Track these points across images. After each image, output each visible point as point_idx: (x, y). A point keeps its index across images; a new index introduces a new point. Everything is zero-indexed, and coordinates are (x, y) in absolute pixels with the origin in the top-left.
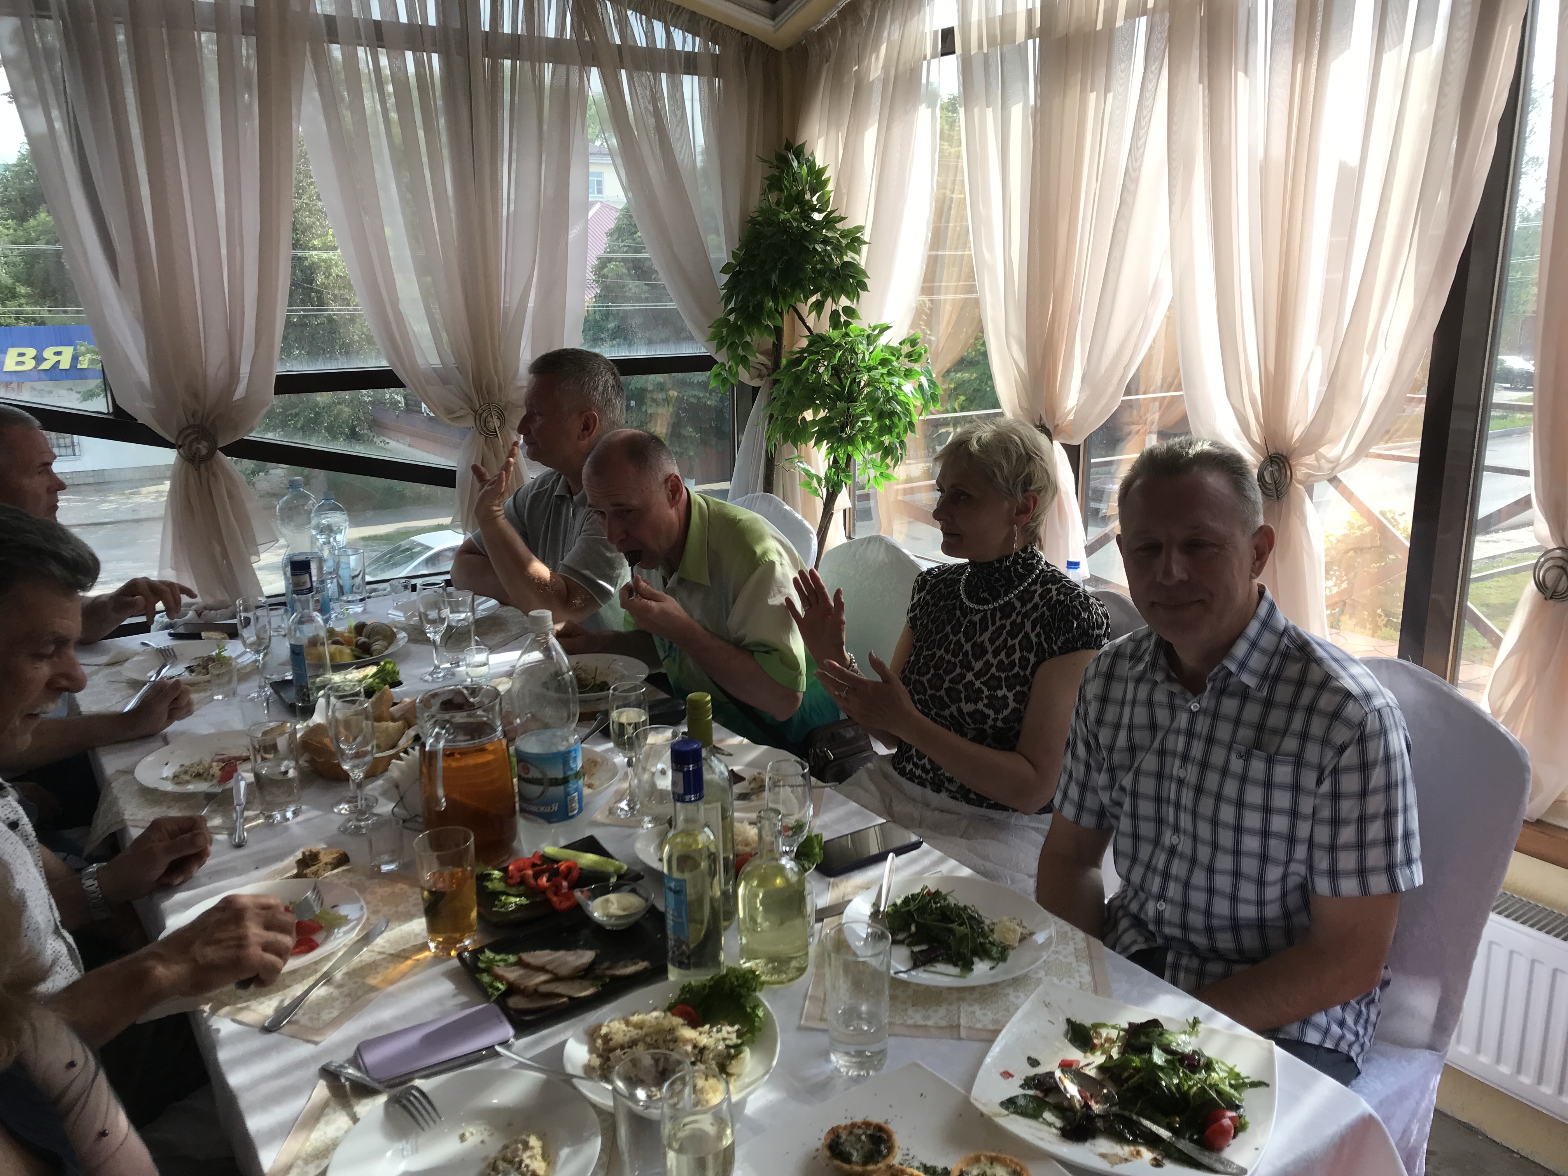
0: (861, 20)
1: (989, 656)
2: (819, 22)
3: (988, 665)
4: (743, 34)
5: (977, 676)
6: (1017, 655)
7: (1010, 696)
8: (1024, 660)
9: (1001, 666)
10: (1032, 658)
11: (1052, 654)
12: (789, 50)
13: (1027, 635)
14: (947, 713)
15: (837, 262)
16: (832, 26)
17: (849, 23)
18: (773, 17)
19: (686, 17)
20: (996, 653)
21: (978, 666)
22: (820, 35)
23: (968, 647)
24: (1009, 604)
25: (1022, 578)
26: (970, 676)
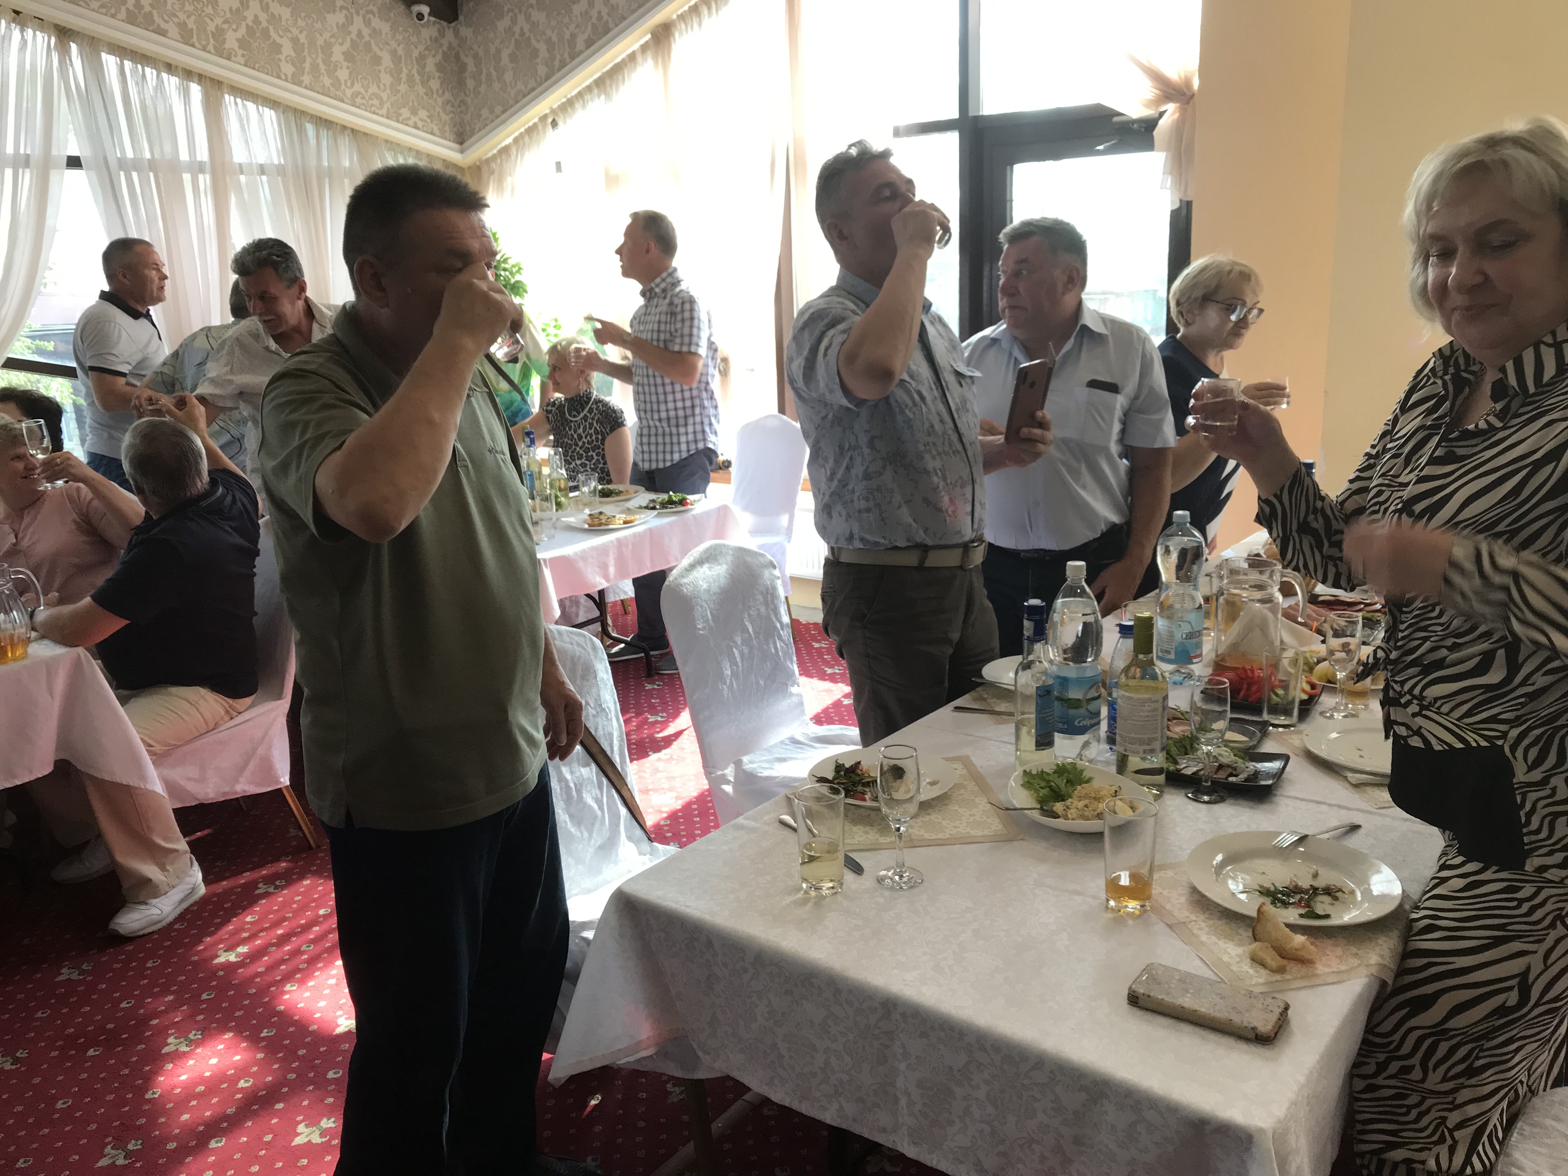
0: (510, 156)
1: (584, 439)
2: (486, 154)
3: (584, 443)
4: (444, 160)
5: (581, 448)
6: (594, 437)
7: (594, 454)
8: (597, 439)
9: (588, 443)
10: (600, 437)
11: (607, 434)
12: (470, 168)
13: (596, 428)
14: (571, 466)
15: (513, 281)
16: (494, 158)
17: (504, 157)
18: (462, 152)
19: (414, 153)
20: (586, 437)
21: (580, 444)
22: (488, 161)
23: (575, 436)
24: (585, 415)
25: (587, 403)
26: (578, 449)
